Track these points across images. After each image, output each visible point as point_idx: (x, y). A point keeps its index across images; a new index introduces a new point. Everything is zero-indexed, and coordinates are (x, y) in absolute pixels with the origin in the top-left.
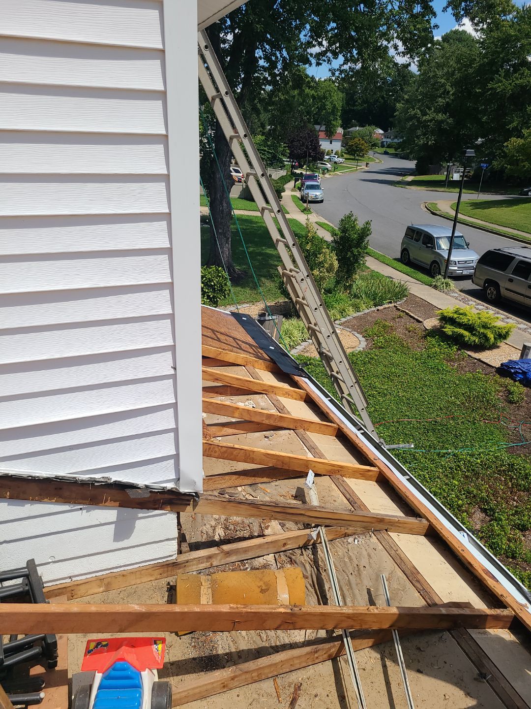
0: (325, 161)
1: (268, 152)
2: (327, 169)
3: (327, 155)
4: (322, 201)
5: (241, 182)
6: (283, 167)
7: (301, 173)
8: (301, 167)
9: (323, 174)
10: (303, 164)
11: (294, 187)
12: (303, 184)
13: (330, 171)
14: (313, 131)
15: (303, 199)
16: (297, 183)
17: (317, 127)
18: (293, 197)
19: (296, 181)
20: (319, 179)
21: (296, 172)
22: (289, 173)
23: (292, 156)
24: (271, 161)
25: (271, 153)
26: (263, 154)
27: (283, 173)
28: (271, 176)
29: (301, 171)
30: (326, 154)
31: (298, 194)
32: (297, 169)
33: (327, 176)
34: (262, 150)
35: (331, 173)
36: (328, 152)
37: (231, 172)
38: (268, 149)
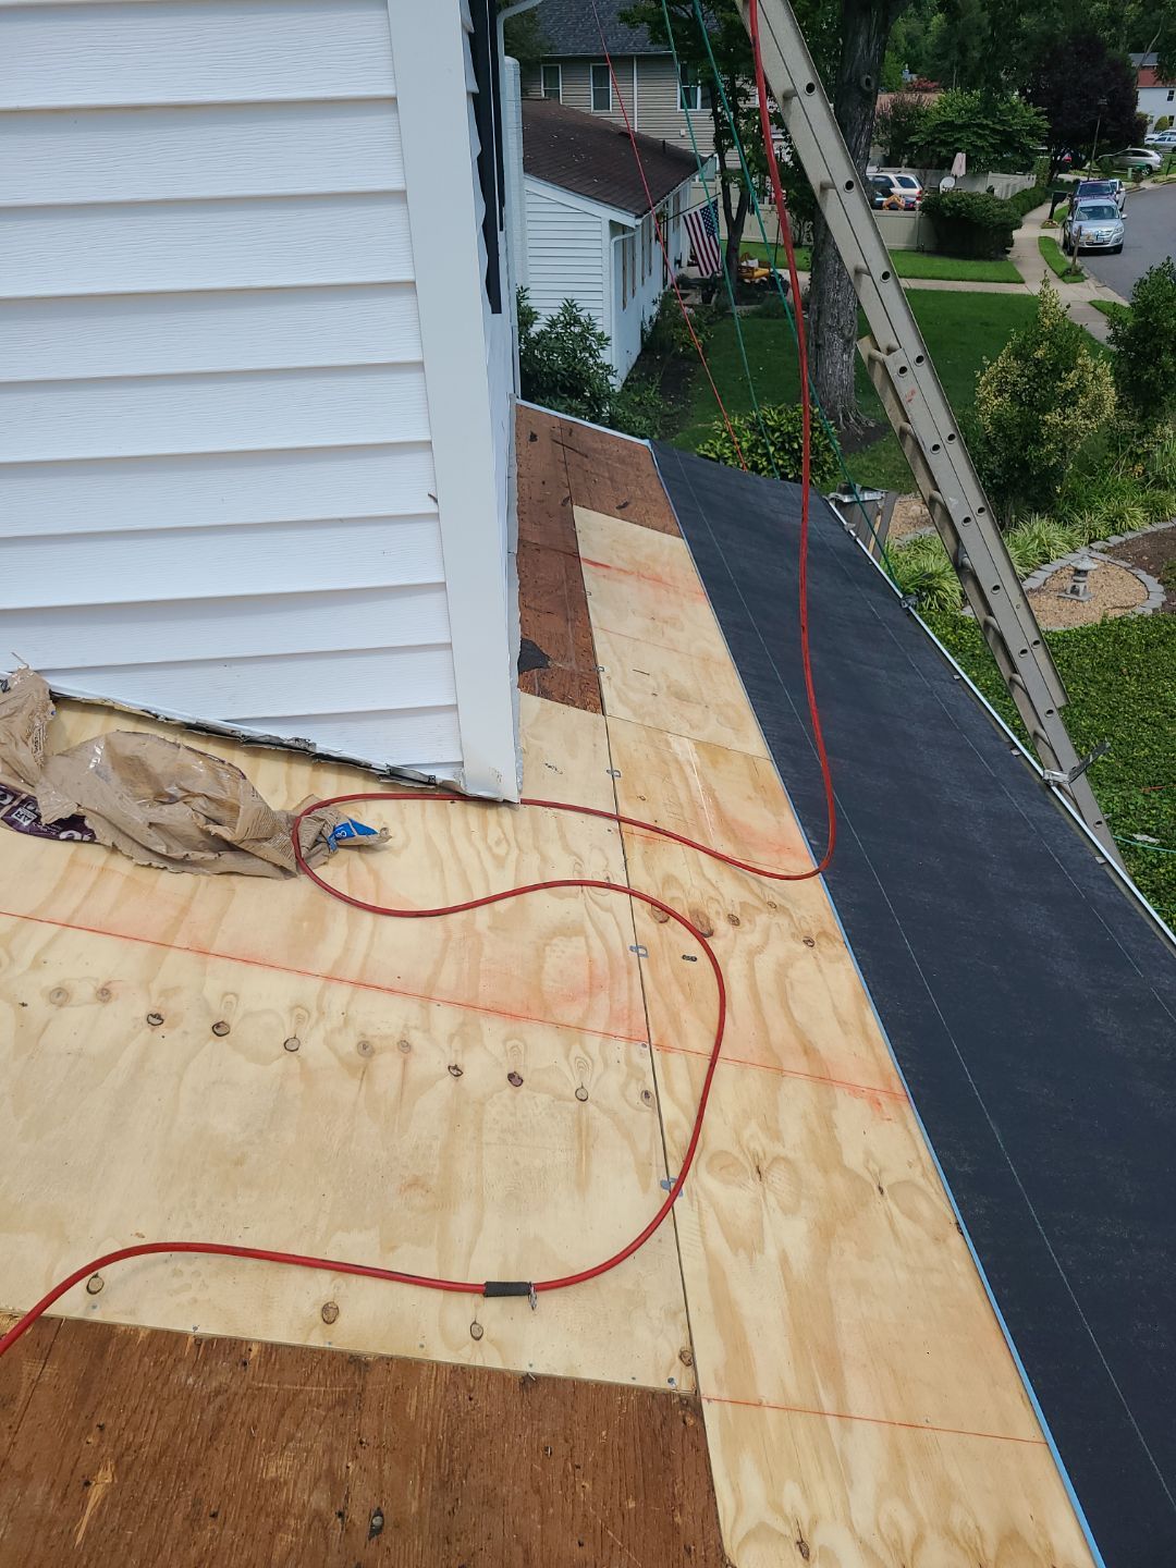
0: (1147, 147)
1: (994, 130)
2: (1149, 166)
3: (1156, 130)
4: (1117, 250)
5: (913, 209)
6: (1026, 169)
7: (1077, 181)
8: (1077, 165)
9: (1137, 178)
10: (1084, 157)
11: (1051, 216)
12: (1073, 207)
13: (1158, 172)
14: (1121, 67)
15: (1068, 246)
16: (1059, 206)
17: (1136, 60)
18: (1044, 241)
19: (1058, 199)
20: (1119, 192)
21: (1062, 180)
22: (1044, 182)
23: (1055, 139)
24: (996, 151)
25: (998, 132)
26: (980, 136)
27: (1026, 182)
28: (993, 191)
29: (1076, 177)
30: (1150, 128)
31: (1057, 235)
32: (1066, 172)
33: (1146, 184)
34: (978, 125)
35: (1160, 178)
36: (1159, 122)
37: (893, 186)
38: (994, 123)
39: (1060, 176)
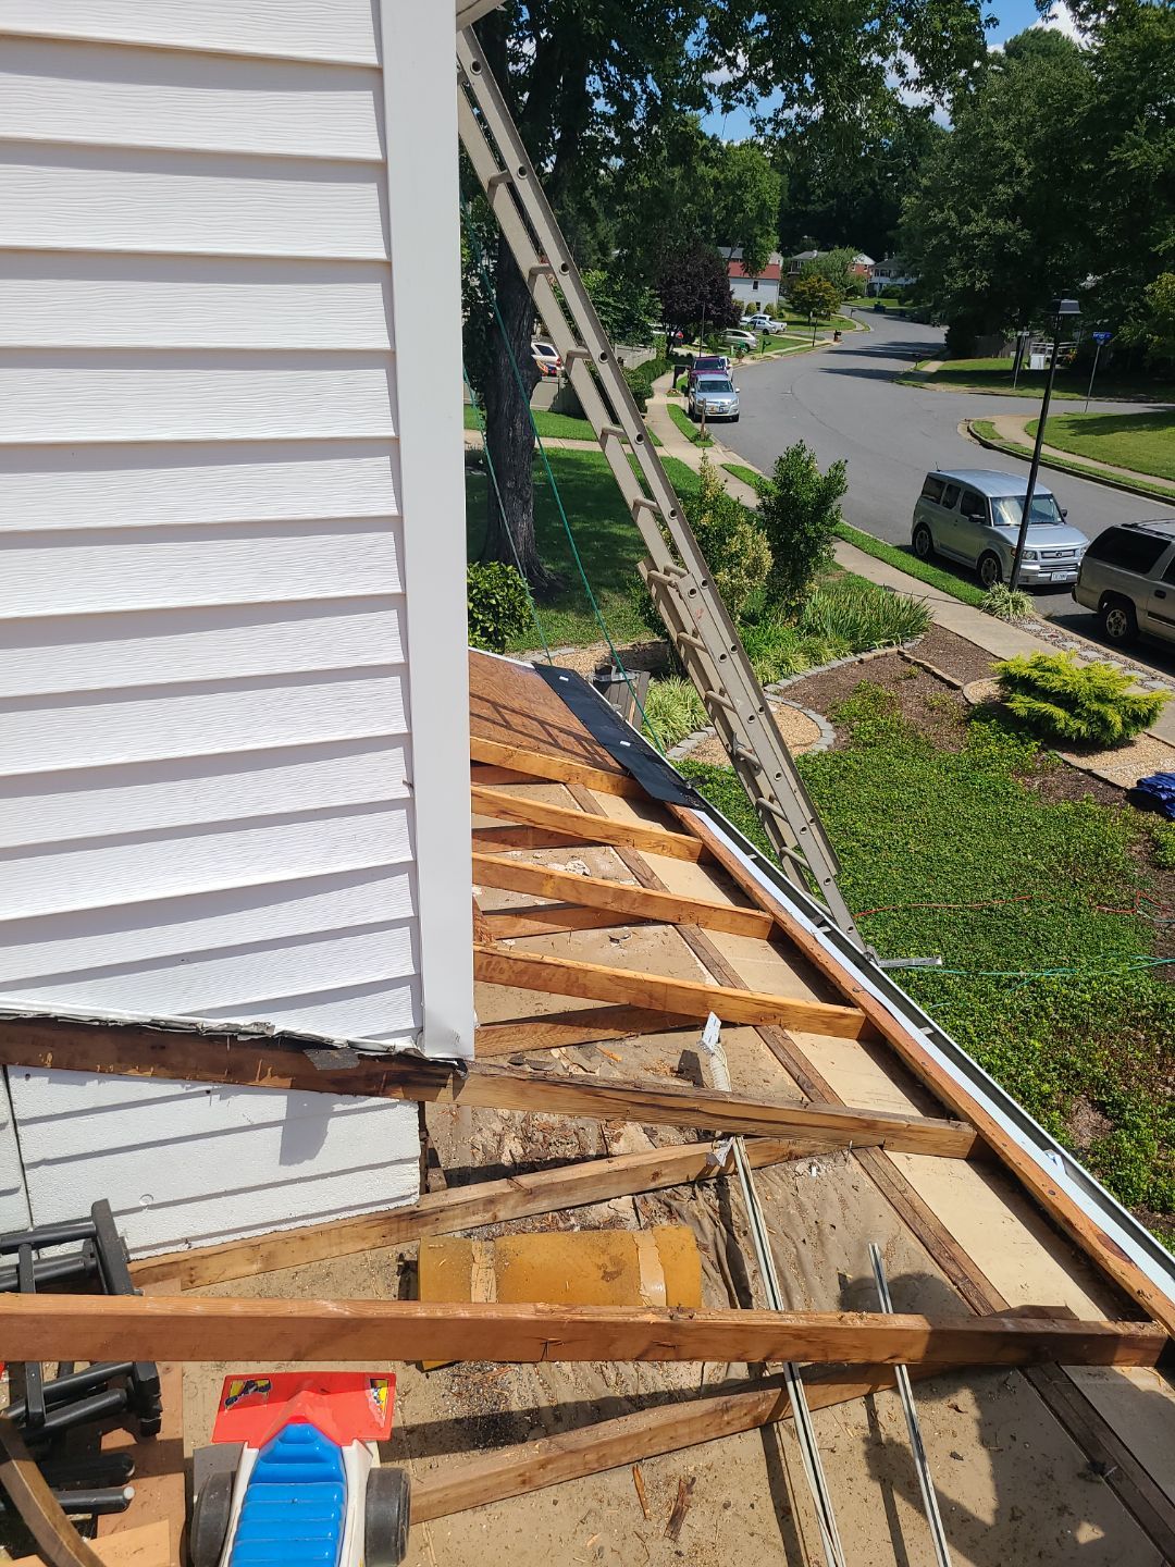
0: (742, 328)
1: (615, 308)
2: (747, 345)
3: (747, 314)
4: (735, 419)
5: (555, 375)
6: (647, 341)
8: (688, 340)
9: (739, 356)
11: (674, 387)
12: (692, 380)
13: (755, 350)
14: (715, 260)
15: (695, 414)
16: (680, 376)
17: (725, 252)
18: (672, 408)
20: (728, 368)
21: (677, 354)
22: (664, 355)
23: (668, 317)
24: (622, 328)
25: (622, 311)
26: (604, 313)
27: (648, 354)
28: (622, 362)
29: (689, 351)
30: (744, 312)
31: (683, 403)
32: (680, 347)
33: (747, 361)
34: (602, 303)
35: (756, 355)
36: (749, 307)
37: (534, 353)
38: (615, 301)
39: (675, 350)
